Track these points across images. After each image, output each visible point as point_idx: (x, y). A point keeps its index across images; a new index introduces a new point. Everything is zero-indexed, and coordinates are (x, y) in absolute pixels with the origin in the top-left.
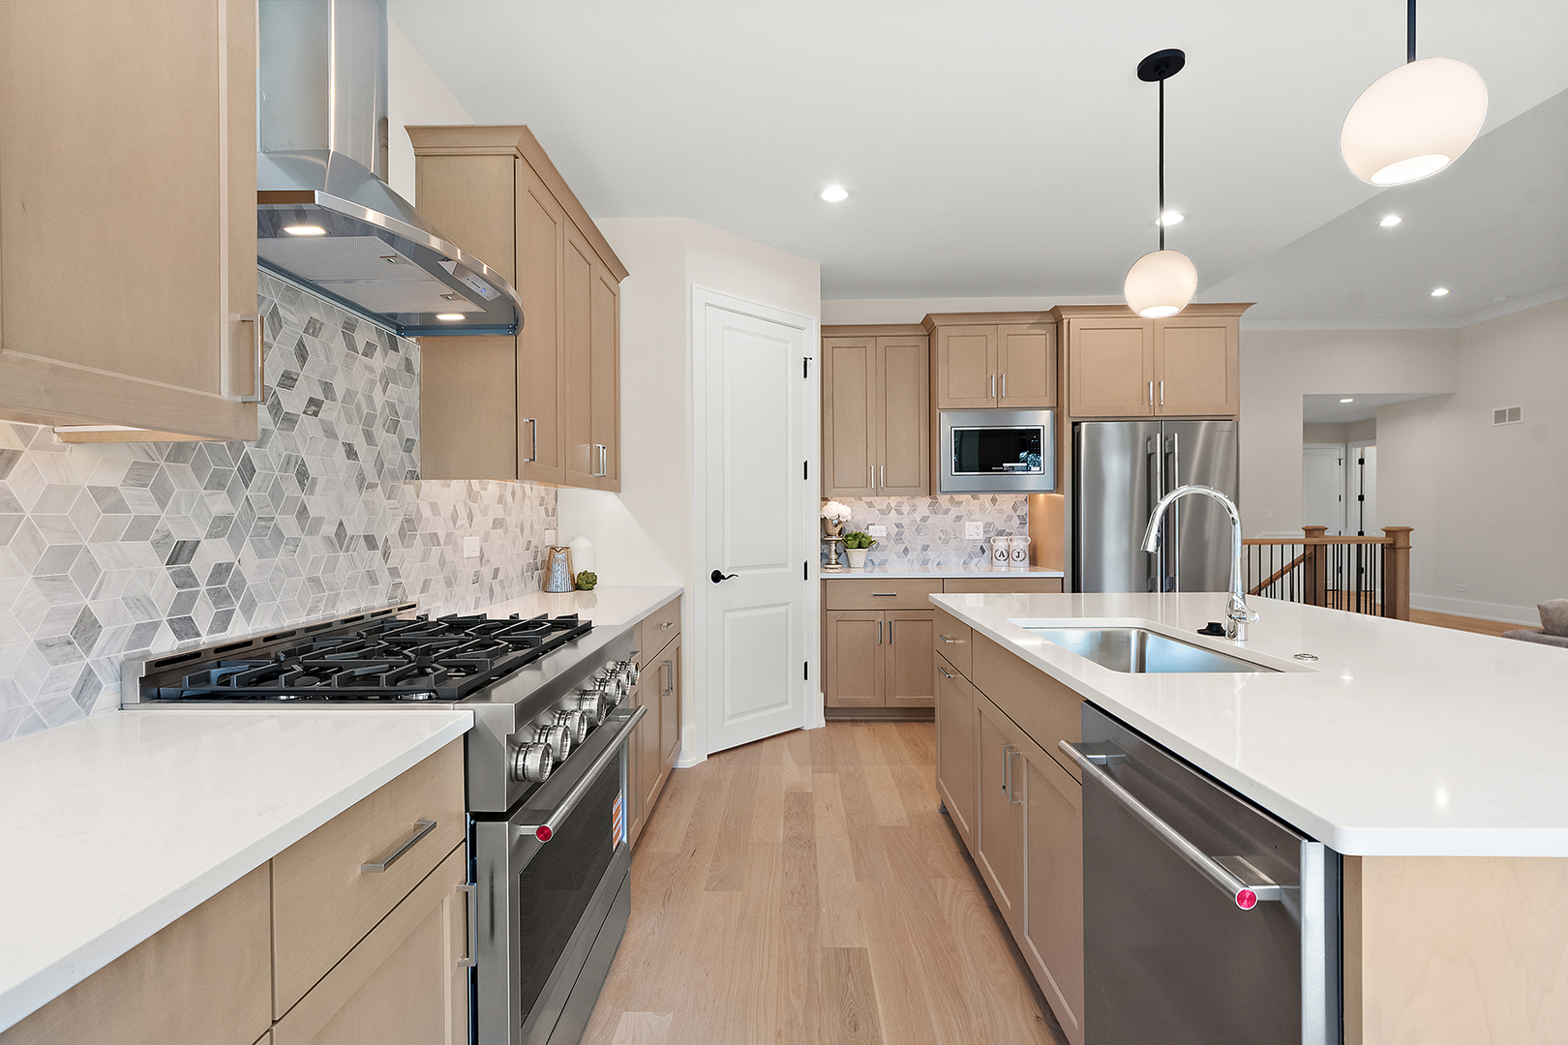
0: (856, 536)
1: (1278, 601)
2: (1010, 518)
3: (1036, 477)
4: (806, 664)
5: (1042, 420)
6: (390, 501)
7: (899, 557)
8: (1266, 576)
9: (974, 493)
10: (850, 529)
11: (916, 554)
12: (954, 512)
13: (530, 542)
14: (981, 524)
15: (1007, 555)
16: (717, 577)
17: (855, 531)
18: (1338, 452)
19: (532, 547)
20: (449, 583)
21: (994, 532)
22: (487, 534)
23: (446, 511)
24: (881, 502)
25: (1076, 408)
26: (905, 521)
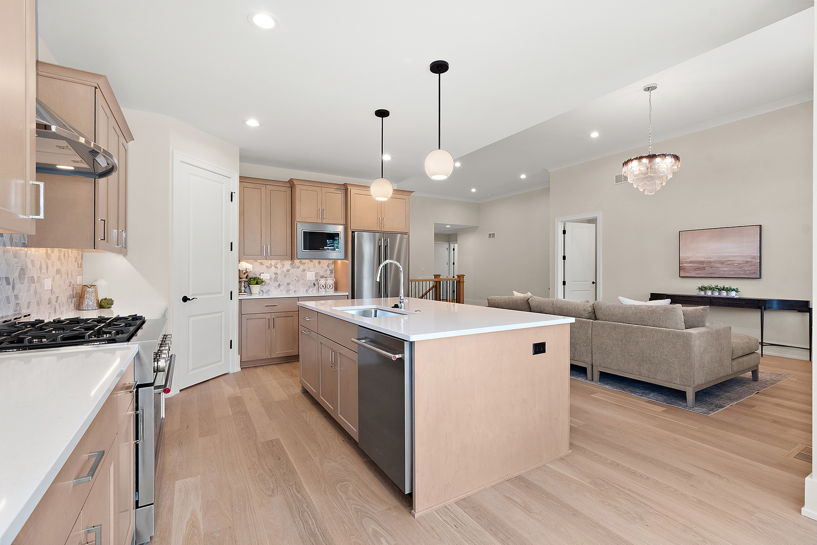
0: (255, 279)
1: (428, 300)
2: (326, 270)
3: (336, 254)
4: (231, 341)
5: (340, 229)
6: (16, 259)
7: (276, 288)
8: (424, 292)
9: (311, 259)
10: (251, 276)
11: (284, 287)
12: (302, 267)
13: (71, 282)
14: (314, 273)
15: (325, 287)
16: (185, 299)
17: (254, 276)
18: (446, 246)
19: (72, 285)
20: (38, 304)
21: (319, 276)
22: (54, 276)
23: (37, 265)
24: (267, 263)
25: (354, 226)
26: (279, 272)
